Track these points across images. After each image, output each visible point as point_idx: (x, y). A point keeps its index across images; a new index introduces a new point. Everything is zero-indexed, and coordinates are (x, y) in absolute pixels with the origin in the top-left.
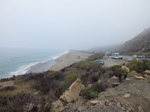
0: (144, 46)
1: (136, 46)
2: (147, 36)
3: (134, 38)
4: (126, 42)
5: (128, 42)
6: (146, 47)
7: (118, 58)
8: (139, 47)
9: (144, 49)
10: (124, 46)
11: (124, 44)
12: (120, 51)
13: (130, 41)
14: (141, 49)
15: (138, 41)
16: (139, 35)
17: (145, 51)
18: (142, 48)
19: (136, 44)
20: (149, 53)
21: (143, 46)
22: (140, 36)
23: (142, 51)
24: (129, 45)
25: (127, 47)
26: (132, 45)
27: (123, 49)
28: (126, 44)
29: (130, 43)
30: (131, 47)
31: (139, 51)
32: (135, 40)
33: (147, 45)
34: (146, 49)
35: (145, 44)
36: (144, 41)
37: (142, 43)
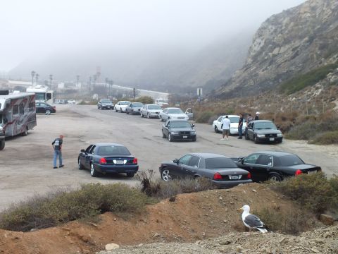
4: (274, 20)
5: (286, 21)
8: (327, 57)
10: (257, 48)
11: (260, 33)
12: (230, 82)
23: (332, 80)
24: (287, 41)
25: (276, 51)
26: (307, 39)
27: (247, 67)
28: (272, 30)
29: (292, 24)
30: (293, 58)
31: (318, 85)
32: (328, 5)
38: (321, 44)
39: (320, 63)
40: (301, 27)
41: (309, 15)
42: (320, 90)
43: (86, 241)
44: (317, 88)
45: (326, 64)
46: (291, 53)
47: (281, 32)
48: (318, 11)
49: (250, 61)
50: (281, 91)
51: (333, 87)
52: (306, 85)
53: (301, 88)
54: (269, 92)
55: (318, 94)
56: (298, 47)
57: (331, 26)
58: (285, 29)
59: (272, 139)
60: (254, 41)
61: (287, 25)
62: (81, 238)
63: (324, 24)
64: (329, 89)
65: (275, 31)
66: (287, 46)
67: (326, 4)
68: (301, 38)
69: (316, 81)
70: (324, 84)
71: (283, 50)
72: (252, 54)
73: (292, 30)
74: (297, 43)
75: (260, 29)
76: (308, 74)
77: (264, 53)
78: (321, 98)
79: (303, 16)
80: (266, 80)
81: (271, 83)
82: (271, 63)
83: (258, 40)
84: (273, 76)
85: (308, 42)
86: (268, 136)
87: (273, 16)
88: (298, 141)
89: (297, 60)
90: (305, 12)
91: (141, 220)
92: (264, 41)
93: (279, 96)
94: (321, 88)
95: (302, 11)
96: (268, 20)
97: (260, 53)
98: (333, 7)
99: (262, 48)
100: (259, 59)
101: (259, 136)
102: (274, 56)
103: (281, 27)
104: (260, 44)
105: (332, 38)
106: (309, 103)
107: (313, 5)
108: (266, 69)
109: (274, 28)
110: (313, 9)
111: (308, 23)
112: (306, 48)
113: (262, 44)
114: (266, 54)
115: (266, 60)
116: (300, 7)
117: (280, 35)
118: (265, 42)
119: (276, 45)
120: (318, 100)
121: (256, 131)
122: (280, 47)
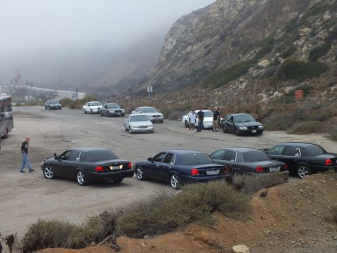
0: (272, 41)
1: (234, 45)
4: (184, 21)
5: (196, 21)
6: (279, 50)
8: (244, 53)
9: (264, 63)
10: (169, 47)
11: (172, 32)
13: (203, 14)
14: (254, 62)
15: (249, 13)
17: (269, 74)
18: (260, 56)
19: (235, 32)
20: (288, 89)
21: (267, 47)
23: (254, 75)
24: (198, 40)
25: (189, 49)
26: (217, 37)
27: (161, 65)
28: (183, 30)
29: (202, 23)
30: (206, 55)
31: (241, 79)
33: (290, 35)
34: (277, 62)
35: (279, 31)
36: (281, 13)
37: (269, 26)
38: (233, 42)
39: (238, 59)
40: (210, 26)
41: (217, 15)
42: (244, 84)
43: (212, 245)
44: (241, 82)
45: (244, 60)
46: (203, 51)
48: (226, 12)
49: (163, 59)
50: (205, 86)
51: (256, 80)
52: (230, 80)
53: (225, 83)
54: (192, 88)
55: (243, 87)
56: (210, 45)
57: (240, 25)
58: (196, 29)
59: (255, 131)
60: (166, 40)
61: (197, 25)
62: (206, 242)
63: (233, 23)
64: (254, 83)
65: (186, 30)
66: (199, 44)
67: (232, 5)
68: (212, 36)
69: (239, 76)
70: (247, 79)
71: (195, 47)
72: (165, 52)
73: (203, 29)
74: (209, 41)
75: (171, 29)
76: (228, 69)
77: (177, 52)
78: (248, 91)
79: (213, 16)
80: (182, 77)
81: (188, 79)
82: (184, 61)
83: (170, 40)
84: (189, 73)
85: (219, 39)
86: (250, 128)
87: (183, 16)
88: (276, 132)
89: (211, 56)
90: (214, 13)
91: (249, 219)
92: (176, 39)
93: (203, 91)
94: (245, 81)
95: (211, 11)
96: (179, 21)
97: (173, 51)
98: (239, 8)
99: (174, 47)
100: (172, 57)
101: (241, 128)
102: (187, 53)
103: (192, 26)
104: (172, 43)
105: (243, 36)
106: (237, 96)
107: (221, 6)
108: (180, 66)
109: (184, 28)
110: (221, 10)
111: (218, 23)
112: (218, 46)
113: (174, 43)
114: (180, 52)
115: (179, 58)
116: (208, 7)
117: (191, 34)
118: (177, 41)
119: (188, 44)
120: (244, 93)
121: (237, 124)
122: (193, 45)
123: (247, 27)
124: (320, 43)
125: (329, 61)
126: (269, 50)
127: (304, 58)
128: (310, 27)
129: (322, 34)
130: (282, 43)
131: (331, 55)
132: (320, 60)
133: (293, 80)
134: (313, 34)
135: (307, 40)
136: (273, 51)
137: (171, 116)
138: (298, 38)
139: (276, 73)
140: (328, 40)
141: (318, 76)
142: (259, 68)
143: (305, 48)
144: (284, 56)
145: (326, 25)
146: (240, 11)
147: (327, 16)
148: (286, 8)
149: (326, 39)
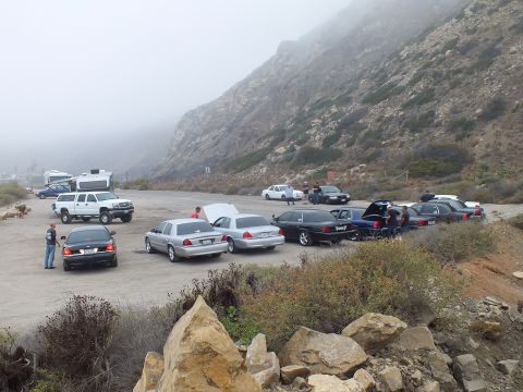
0: (284, 132)
1: (242, 135)
2: (294, 81)
3: (234, 92)
4: (192, 115)
5: (201, 115)
6: (292, 138)
7: (92, 208)
8: (257, 142)
9: (281, 150)
10: (179, 139)
11: (180, 125)
13: (209, 109)
14: (271, 149)
15: (253, 107)
16: (258, 73)
17: (288, 160)
18: (275, 143)
19: (242, 124)
20: (309, 172)
21: (280, 136)
22: (264, 80)
23: (273, 160)
24: (206, 131)
25: (198, 140)
26: (223, 129)
27: (172, 155)
28: (190, 123)
29: (210, 117)
30: (216, 144)
31: (261, 164)
32: (238, 102)
33: (300, 125)
34: (293, 149)
35: (288, 122)
36: (284, 108)
37: (274, 118)
38: (241, 133)
39: (253, 147)
40: (217, 119)
41: (223, 109)
42: (265, 169)
44: (261, 167)
45: (260, 147)
46: (211, 142)
47: (199, 124)
48: (231, 106)
49: (174, 149)
50: (226, 172)
51: (276, 165)
52: (250, 165)
53: (246, 168)
55: (265, 171)
56: (218, 136)
57: (245, 118)
58: (203, 122)
59: (344, 200)
60: (176, 132)
61: (204, 118)
62: (491, 270)
63: (238, 116)
65: (193, 123)
66: (207, 136)
67: (236, 100)
68: (219, 128)
69: (258, 162)
70: (267, 164)
71: (204, 139)
72: (175, 143)
73: (210, 122)
74: (216, 133)
75: (180, 122)
76: (246, 156)
77: (187, 142)
78: (270, 175)
79: (219, 110)
82: (195, 150)
83: (179, 132)
84: (202, 160)
85: (226, 131)
87: (190, 111)
89: (220, 145)
90: (220, 107)
92: (184, 131)
94: (265, 166)
95: (217, 106)
96: (186, 115)
97: (182, 142)
98: (244, 103)
99: (183, 138)
100: (182, 147)
101: (332, 198)
102: (197, 144)
103: (199, 120)
104: (181, 134)
105: (250, 127)
107: (226, 101)
108: (191, 155)
109: (192, 121)
110: (227, 105)
111: (224, 116)
112: (226, 136)
113: (183, 135)
114: (189, 143)
115: (190, 148)
116: (213, 103)
117: (198, 127)
118: (186, 133)
119: (197, 136)
123: (253, 120)
124: (332, 132)
125: (340, 147)
126: (282, 139)
127: (317, 145)
128: (320, 118)
129: (332, 124)
130: (294, 133)
131: (343, 143)
132: (333, 147)
133: (312, 164)
134: (323, 124)
135: (318, 130)
136: (286, 140)
137: (240, 192)
138: (310, 128)
139: (294, 159)
140: (339, 130)
141: (335, 160)
142: (276, 154)
143: (318, 137)
144: (300, 143)
145: (335, 117)
146: (244, 106)
147: (334, 110)
148: (289, 103)
149: (337, 129)
